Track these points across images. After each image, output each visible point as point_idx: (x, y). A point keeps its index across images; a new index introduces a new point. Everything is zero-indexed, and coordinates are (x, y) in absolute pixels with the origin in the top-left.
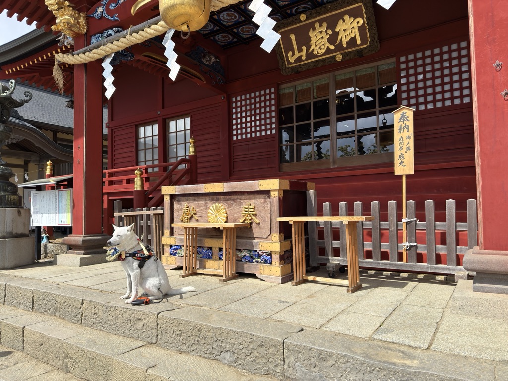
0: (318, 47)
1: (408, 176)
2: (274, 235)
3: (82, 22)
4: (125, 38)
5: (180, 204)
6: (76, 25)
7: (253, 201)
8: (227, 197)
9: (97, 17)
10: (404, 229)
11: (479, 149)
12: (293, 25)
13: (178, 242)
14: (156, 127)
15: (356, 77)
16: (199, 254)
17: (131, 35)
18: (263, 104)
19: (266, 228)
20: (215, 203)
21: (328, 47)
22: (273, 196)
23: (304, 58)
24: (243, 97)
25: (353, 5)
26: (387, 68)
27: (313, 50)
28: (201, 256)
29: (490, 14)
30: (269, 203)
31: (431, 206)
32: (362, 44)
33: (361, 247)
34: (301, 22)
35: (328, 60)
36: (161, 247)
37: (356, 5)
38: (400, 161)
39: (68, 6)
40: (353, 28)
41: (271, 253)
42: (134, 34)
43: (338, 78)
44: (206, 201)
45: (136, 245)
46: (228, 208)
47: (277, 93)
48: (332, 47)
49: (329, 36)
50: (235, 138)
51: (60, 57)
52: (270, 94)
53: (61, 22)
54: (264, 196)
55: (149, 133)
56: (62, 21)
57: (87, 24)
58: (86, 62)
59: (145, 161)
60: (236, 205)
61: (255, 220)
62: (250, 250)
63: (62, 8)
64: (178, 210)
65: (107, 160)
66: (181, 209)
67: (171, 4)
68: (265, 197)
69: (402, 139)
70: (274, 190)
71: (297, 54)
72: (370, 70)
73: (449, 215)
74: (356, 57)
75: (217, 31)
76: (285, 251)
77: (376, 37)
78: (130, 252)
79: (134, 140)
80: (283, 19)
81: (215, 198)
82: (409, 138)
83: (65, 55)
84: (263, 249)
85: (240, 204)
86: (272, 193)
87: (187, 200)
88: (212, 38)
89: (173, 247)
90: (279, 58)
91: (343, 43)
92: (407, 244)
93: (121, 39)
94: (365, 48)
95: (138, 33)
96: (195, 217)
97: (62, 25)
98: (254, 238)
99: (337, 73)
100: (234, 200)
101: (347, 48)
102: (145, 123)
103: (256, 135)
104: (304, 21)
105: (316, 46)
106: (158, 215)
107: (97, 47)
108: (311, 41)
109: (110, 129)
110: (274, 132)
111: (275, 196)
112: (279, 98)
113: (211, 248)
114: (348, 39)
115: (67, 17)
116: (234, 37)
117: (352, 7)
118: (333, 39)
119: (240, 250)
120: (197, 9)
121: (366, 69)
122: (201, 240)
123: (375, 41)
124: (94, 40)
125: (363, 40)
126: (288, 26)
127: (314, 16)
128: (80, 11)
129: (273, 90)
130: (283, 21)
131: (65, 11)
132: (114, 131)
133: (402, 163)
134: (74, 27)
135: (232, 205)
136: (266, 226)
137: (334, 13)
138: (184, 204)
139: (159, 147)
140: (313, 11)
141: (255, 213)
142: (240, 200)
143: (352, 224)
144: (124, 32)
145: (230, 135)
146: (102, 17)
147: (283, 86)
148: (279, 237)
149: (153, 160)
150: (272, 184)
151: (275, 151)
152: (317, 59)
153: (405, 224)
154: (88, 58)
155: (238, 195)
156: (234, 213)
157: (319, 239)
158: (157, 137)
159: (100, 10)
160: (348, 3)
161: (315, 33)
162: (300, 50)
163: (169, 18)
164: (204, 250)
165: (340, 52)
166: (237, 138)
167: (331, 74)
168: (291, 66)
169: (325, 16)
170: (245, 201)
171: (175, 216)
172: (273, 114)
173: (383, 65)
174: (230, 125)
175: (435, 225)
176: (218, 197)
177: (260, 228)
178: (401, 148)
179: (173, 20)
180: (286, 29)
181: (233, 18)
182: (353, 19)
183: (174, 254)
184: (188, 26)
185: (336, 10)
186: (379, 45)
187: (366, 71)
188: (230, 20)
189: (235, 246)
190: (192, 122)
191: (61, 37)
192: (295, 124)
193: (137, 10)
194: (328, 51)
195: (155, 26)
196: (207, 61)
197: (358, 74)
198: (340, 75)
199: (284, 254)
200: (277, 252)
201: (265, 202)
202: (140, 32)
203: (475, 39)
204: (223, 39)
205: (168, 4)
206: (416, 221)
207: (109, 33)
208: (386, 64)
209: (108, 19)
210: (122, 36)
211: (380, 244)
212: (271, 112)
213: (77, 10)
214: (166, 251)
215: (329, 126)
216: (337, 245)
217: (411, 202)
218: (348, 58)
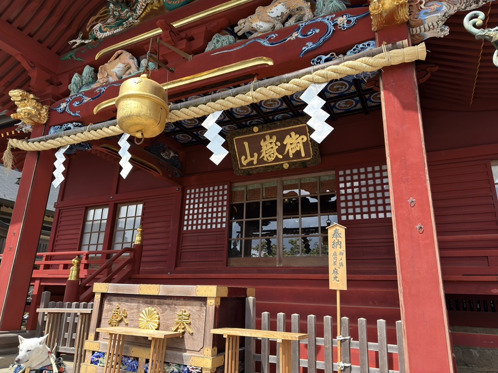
0: (268, 155)
1: (341, 291)
2: (206, 349)
3: (43, 113)
4: (82, 133)
5: (111, 304)
6: (36, 115)
7: (189, 307)
8: (162, 301)
9: (59, 111)
10: (339, 348)
11: (401, 277)
12: (247, 134)
13: (102, 349)
14: (106, 210)
15: (301, 184)
16: (123, 365)
17: (89, 132)
18: (216, 199)
19: (199, 339)
20: (148, 307)
21: (276, 156)
22: (210, 304)
23: (255, 162)
24: (197, 190)
25: (298, 124)
26: (327, 178)
27: (264, 157)
28: (125, 367)
29: (403, 158)
30: (205, 311)
31: (363, 324)
32: (306, 157)
33: (297, 365)
34: (253, 132)
35: (277, 167)
36: (83, 353)
37: (301, 125)
38: (334, 275)
39: (32, 99)
40: (299, 143)
41: (201, 370)
42: (92, 131)
43: (285, 183)
44: (139, 303)
45: (46, 360)
46: (162, 313)
47: (230, 190)
48: (280, 157)
49: (277, 147)
50: (185, 228)
51: (13, 143)
52: (223, 190)
53: (21, 112)
54: (201, 302)
55: (98, 215)
56: (23, 111)
57: (49, 115)
58: (40, 150)
59: (89, 245)
60: (171, 310)
61: (188, 329)
62: (179, 365)
63: (25, 100)
64: (108, 311)
65: (49, 237)
66: (111, 310)
67: (128, 114)
68: (202, 304)
69: (335, 254)
70: (211, 298)
71: (249, 159)
72: (313, 179)
73: (381, 335)
74: (301, 167)
75: (177, 131)
76: (217, 368)
77: (318, 152)
78: (37, 368)
79: (82, 222)
80: (238, 128)
81: (149, 300)
82: (341, 254)
83: (20, 141)
84: (194, 364)
85: (174, 310)
86: (209, 301)
87: (119, 301)
88: (173, 136)
89: (95, 354)
90: (233, 160)
91: (290, 154)
92: (342, 364)
93: (79, 134)
94: (308, 161)
95: (96, 131)
96: (125, 320)
97: (22, 114)
98: (185, 351)
99: (284, 178)
100: (168, 305)
101: (293, 159)
102: (96, 206)
103: (206, 227)
104: (256, 133)
105: (266, 154)
106: (86, 314)
107: (53, 138)
108: (262, 149)
109: (58, 209)
110: (224, 225)
111: (212, 304)
112: (231, 195)
113: (137, 359)
114: (294, 151)
115: (29, 108)
116: (193, 138)
117: (298, 126)
118: (281, 149)
119: (169, 363)
120: (152, 121)
121: (309, 177)
122: (127, 348)
123: (317, 156)
124: (52, 130)
125: (307, 155)
126: (242, 135)
127: (265, 129)
128: (43, 104)
129: (226, 187)
130: (238, 130)
131: (28, 102)
132: (62, 211)
133: (336, 278)
134: (33, 117)
135: (166, 310)
136: (199, 337)
137: (282, 129)
138: (116, 304)
139: (106, 232)
140: (264, 125)
141: (188, 321)
142: (175, 305)
143: (286, 342)
144: (83, 128)
145: (181, 225)
146: (64, 111)
147: (236, 184)
148: (212, 352)
149: (97, 244)
150: (210, 291)
151: (223, 244)
152: (267, 165)
153: (340, 341)
154: (42, 147)
155: (174, 299)
156: (167, 320)
157: (256, 353)
158: (105, 221)
159: (63, 105)
160: (294, 123)
161: (266, 143)
162: (252, 156)
163: (124, 125)
164: (129, 361)
165: (287, 162)
166: (187, 228)
167: (279, 179)
168: (244, 168)
169: (275, 130)
170: (181, 307)
171: (103, 317)
172: (225, 209)
173: (324, 176)
174: (182, 215)
175: (367, 345)
176: (152, 300)
177: (193, 338)
178: (335, 263)
179: (129, 128)
180: (241, 137)
181: (193, 122)
182: (298, 135)
183: (96, 363)
184: (142, 134)
185: (284, 127)
186: (320, 159)
187: (309, 180)
188: (191, 123)
189: (163, 359)
190: (144, 209)
191: (20, 124)
192: (244, 220)
193: (99, 111)
194: (277, 159)
195: (114, 127)
196: (166, 155)
197: (303, 182)
198: (286, 180)
199: (216, 372)
200: (208, 369)
201: (201, 310)
202: (98, 130)
203: (392, 177)
204: (183, 138)
205: (125, 114)
206: (350, 339)
207: (68, 126)
208: (327, 176)
209: (70, 114)
210: (80, 131)
211: (316, 363)
212: (222, 206)
213: (40, 103)
214: (87, 358)
215: (276, 222)
216: (274, 360)
217: (345, 319)
218: (293, 167)
